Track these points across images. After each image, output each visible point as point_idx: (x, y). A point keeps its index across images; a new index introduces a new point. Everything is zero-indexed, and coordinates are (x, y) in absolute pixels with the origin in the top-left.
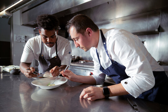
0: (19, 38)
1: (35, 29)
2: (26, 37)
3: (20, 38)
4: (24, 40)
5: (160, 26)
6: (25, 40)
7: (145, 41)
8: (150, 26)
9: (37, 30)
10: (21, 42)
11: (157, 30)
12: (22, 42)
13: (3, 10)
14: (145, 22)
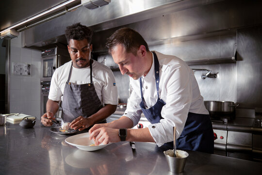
0: (19, 68)
1: (44, 52)
2: (29, 66)
3: (21, 69)
4: (26, 71)
5: (236, 52)
6: (28, 71)
7: (218, 73)
8: (224, 51)
9: (47, 55)
10: (21, 74)
11: (233, 58)
12: (23, 74)
13: (7, 28)
14: (216, 45)
